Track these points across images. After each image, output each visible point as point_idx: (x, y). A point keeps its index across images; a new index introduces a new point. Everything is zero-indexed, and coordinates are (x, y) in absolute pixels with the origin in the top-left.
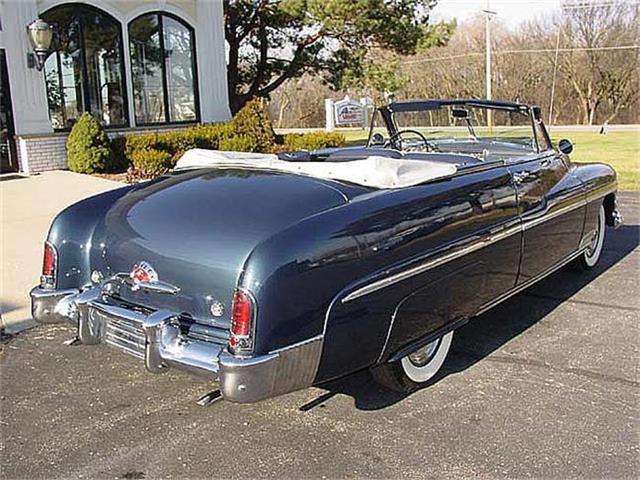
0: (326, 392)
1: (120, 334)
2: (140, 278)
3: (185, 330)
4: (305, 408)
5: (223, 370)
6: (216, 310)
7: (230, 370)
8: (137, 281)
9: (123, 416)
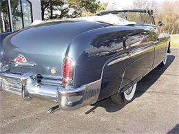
0: (93, 107)
1: (10, 86)
2: (19, 61)
3: (39, 81)
4: (87, 113)
5: (60, 95)
6: (53, 71)
7: (63, 95)
8: (17, 62)
9: (13, 121)
